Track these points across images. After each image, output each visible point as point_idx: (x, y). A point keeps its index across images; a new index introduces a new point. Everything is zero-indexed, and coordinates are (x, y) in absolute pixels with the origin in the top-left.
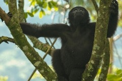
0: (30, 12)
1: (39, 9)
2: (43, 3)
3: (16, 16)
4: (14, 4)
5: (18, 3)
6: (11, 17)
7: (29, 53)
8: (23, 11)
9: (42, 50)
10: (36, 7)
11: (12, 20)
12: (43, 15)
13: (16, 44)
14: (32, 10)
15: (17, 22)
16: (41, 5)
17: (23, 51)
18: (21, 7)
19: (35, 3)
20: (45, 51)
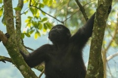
0: (26, 32)
1: (34, 30)
2: (39, 24)
3: (13, 37)
4: (11, 26)
5: (15, 24)
6: (8, 37)
7: (25, 72)
8: (20, 31)
9: (38, 69)
10: (31, 28)
11: (10, 40)
12: (38, 36)
13: (13, 64)
14: (28, 31)
15: (14, 43)
16: (37, 26)
17: (20, 70)
18: (19, 28)
20: (41, 71)
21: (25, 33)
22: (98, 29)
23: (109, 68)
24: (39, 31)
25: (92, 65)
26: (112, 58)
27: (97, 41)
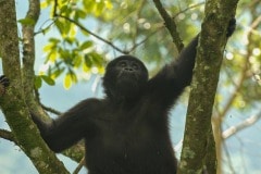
0: (45, 74)
1: (64, 69)
2: (74, 55)
3: (17, 83)
4: (13, 59)
6: (6, 85)
7: (43, 164)
8: (33, 72)
9: (71, 157)
10: (57, 65)
11: (9, 92)
12: (71, 83)
13: (17, 144)
14: (50, 70)
15: (19, 97)
16: (70, 59)
17: (32, 158)
18: (29, 64)
19: (57, 57)
20: (78, 160)
21: (44, 77)
22: (206, 68)
23: (228, 155)
24: (75, 69)
25: (191, 149)
26: (234, 134)
27: (201, 94)
